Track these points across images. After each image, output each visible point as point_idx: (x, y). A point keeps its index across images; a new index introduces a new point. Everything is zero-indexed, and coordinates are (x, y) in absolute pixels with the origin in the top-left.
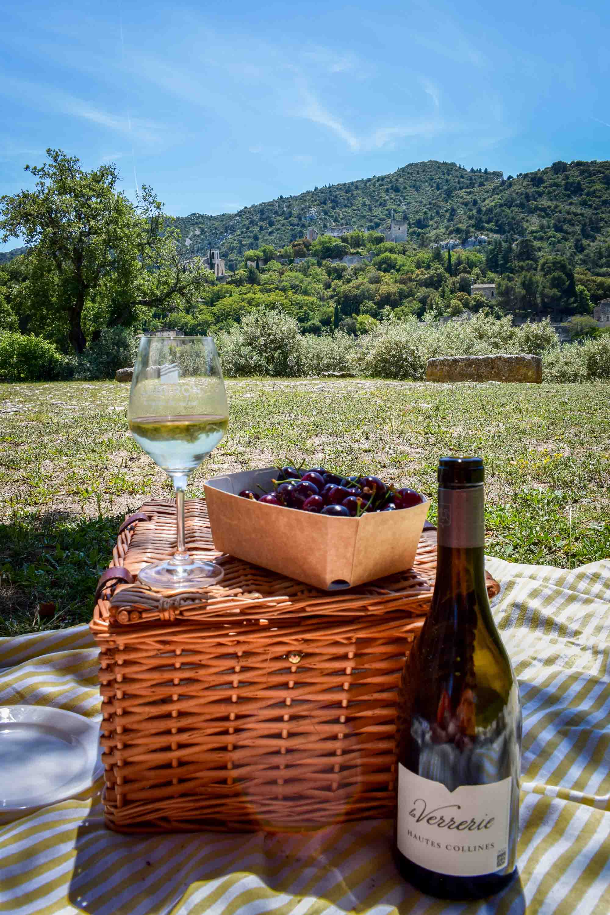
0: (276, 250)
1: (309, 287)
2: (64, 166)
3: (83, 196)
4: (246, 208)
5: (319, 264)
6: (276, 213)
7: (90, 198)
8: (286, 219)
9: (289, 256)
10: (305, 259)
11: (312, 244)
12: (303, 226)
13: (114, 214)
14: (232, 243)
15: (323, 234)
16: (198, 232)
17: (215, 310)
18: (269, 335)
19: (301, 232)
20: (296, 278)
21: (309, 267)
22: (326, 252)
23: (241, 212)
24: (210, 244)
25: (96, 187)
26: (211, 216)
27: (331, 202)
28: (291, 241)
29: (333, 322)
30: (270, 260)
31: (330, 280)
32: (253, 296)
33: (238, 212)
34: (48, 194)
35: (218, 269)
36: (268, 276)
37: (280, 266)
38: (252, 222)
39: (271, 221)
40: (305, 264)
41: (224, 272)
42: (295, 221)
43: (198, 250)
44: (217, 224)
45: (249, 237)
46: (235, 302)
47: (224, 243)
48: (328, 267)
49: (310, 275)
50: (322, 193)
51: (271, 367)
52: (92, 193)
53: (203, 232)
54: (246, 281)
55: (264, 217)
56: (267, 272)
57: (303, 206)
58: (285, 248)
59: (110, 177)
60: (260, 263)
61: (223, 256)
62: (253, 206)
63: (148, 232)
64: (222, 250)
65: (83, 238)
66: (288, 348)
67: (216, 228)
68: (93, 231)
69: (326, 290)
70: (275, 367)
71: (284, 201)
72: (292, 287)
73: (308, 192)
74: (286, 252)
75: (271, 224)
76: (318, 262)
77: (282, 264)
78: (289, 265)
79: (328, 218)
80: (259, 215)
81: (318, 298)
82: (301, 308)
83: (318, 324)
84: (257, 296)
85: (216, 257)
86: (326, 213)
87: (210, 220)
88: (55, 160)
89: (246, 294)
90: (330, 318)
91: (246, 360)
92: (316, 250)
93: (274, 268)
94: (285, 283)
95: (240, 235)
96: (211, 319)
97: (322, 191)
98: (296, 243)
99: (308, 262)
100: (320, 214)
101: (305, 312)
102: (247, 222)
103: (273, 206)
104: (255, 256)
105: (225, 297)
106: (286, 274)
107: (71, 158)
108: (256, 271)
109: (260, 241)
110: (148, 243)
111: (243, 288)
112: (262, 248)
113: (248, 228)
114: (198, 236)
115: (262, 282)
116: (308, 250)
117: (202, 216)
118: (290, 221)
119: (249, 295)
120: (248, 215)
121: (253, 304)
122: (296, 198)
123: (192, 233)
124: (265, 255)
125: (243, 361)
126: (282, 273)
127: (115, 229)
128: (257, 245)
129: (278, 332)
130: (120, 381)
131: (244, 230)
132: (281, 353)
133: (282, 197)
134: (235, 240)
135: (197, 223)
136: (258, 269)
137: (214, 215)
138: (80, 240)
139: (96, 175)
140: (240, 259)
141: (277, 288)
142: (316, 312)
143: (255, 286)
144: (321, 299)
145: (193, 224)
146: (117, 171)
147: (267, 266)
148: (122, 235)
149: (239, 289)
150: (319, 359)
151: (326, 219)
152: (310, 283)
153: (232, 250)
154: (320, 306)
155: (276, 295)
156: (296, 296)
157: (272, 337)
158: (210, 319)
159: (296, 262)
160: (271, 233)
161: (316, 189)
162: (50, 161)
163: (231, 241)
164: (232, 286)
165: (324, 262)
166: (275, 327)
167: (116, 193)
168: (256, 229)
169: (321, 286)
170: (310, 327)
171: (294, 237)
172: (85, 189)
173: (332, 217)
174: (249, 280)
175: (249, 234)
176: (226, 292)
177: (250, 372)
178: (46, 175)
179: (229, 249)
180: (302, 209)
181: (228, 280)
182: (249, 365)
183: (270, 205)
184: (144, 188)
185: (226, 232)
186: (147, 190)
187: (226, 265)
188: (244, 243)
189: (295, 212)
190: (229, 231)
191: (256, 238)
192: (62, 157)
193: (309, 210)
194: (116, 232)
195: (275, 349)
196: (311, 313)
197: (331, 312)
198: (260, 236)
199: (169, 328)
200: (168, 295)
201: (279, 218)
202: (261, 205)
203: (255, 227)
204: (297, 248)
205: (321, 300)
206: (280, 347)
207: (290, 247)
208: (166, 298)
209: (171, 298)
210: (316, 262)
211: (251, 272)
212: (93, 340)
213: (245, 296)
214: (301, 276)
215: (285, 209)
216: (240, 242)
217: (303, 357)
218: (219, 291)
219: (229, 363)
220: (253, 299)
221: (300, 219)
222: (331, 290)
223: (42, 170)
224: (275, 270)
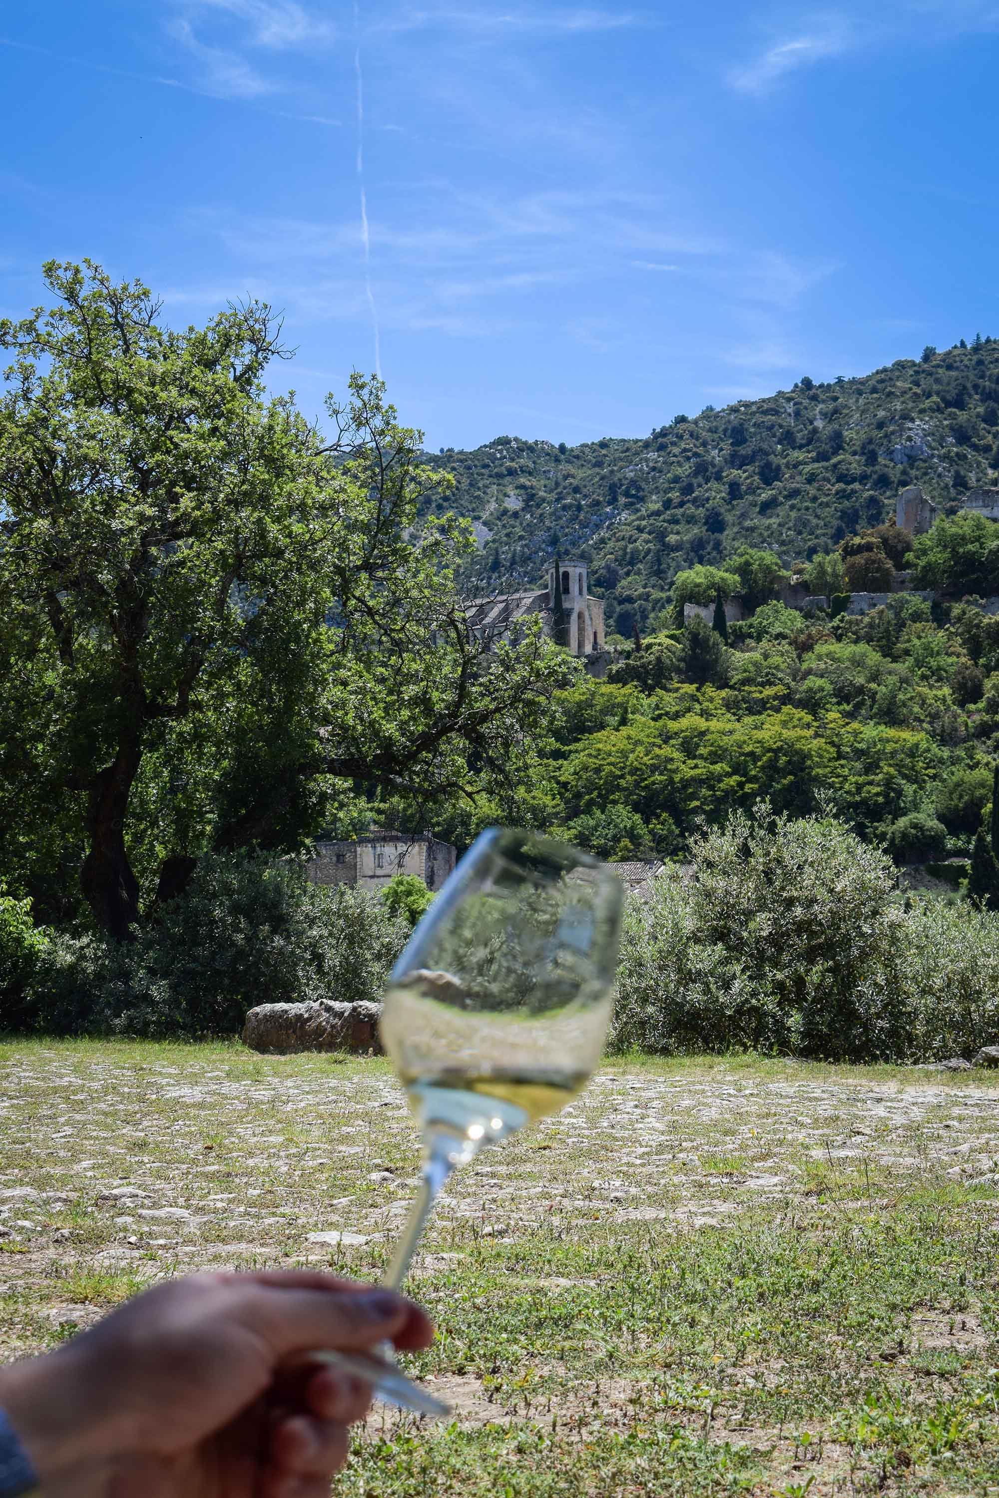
0: (786, 566)
1: (901, 696)
2: (98, 314)
3: (158, 409)
4: (682, 419)
5: (940, 617)
6: (788, 438)
7: (177, 419)
8: (822, 457)
9: (834, 588)
10: (891, 597)
11: (916, 545)
12: (883, 482)
13: (259, 471)
14: (632, 540)
15: (952, 512)
16: (513, 503)
17: (567, 770)
18: (790, 903)
19: (873, 502)
20: (858, 662)
21: (902, 625)
22: (963, 574)
23: (664, 433)
24: (554, 541)
25: (202, 379)
26: (562, 448)
27: (983, 401)
28: (838, 535)
29: (987, 819)
30: (764, 602)
31: (978, 672)
32: (702, 724)
33: (657, 436)
34: (43, 404)
35: (581, 630)
36: (756, 656)
37: (799, 623)
38: (702, 469)
39: (768, 465)
40: (890, 615)
41: (601, 639)
42: (855, 464)
43: (513, 562)
44: (580, 474)
45: (691, 520)
46: (638, 743)
47: (603, 541)
48: (970, 626)
49: (907, 652)
50: (950, 367)
51: (795, 1020)
52: (187, 403)
53: (530, 499)
54: (679, 671)
55: (745, 450)
56: (751, 643)
57: (881, 414)
58: (817, 558)
59: (248, 347)
60: (730, 610)
61: (599, 583)
62: (709, 414)
63: (365, 528)
64: (596, 564)
65: (154, 550)
66: (855, 952)
67: (576, 490)
68: (184, 528)
69: (962, 704)
70: (809, 1022)
71: (814, 398)
72: (843, 695)
73: (901, 366)
74: (822, 572)
75: (769, 475)
76: (936, 606)
77: (808, 616)
78: (832, 617)
79: (970, 454)
80: (726, 445)
81: (933, 734)
82: (871, 768)
83: (933, 824)
84: (714, 724)
85: (574, 587)
86: (963, 437)
87: (557, 460)
88: (72, 297)
89: (676, 716)
90: (976, 804)
91: (707, 991)
92: (928, 568)
93: (777, 629)
94: (814, 682)
95: (658, 513)
96: (549, 802)
97: (949, 362)
98: (857, 540)
99: (898, 608)
100: (941, 441)
101: (888, 783)
102: (685, 470)
103: (776, 413)
104: (712, 585)
105: (602, 727)
106: (821, 648)
107: (125, 289)
108: (716, 636)
109: (729, 532)
110: (367, 566)
111: (669, 698)
112: (737, 560)
113: (688, 489)
114: (516, 515)
115: (736, 677)
116: (901, 566)
117: (530, 448)
118: (835, 466)
119: (685, 722)
120: (687, 444)
121: (702, 751)
122: (857, 387)
123: (493, 506)
124: (744, 582)
125: (695, 995)
126: (804, 647)
127: (260, 520)
128: (717, 545)
129: (821, 894)
130: (261, 1046)
131: (675, 495)
132: (828, 970)
133: (807, 383)
134: (640, 530)
135: (511, 472)
136: (724, 634)
137: (572, 443)
138: (143, 560)
139: (202, 341)
140: (656, 594)
141: (786, 699)
142: (928, 786)
143: (709, 690)
144: (946, 738)
145: (500, 476)
146: (272, 326)
147: (755, 620)
148: (283, 541)
149: (654, 700)
150: (970, 995)
151: (962, 457)
152: (904, 681)
153: (632, 563)
154: (941, 761)
155: (784, 724)
156: (855, 725)
157: (798, 911)
158: (547, 800)
159: (855, 606)
160: (766, 507)
161: (928, 355)
162: (56, 301)
163: (627, 531)
164: (628, 689)
165: (957, 609)
166: (808, 877)
167: (266, 400)
168: (716, 493)
169: (946, 691)
170: (904, 835)
171: (850, 520)
172: (165, 388)
173: (987, 449)
174: (689, 668)
175: (690, 509)
176: (608, 710)
177: (722, 1039)
178: (41, 344)
179: (620, 561)
180: (880, 425)
181: (614, 668)
182: (720, 1011)
183: (765, 413)
184: (357, 386)
185: (613, 501)
186: (365, 392)
187: (608, 615)
188: (672, 539)
189: (852, 435)
190: (622, 500)
191: (715, 524)
192: (96, 286)
193: (902, 429)
194: (262, 533)
195: (810, 956)
196: (909, 789)
197: (982, 785)
198: (729, 518)
199: (405, 831)
200: (428, 742)
201: (798, 455)
202: (734, 410)
203: (713, 484)
204: (859, 559)
205: (943, 742)
206: (827, 950)
207: (836, 556)
208: (418, 751)
209: (436, 752)
210: (926, 606)
211: (697, 642)
212: (163, 892)
213: (673, 726)
214: (874, 657)
215: (819, 424)
216: (661, 536)
217: (910, 987)
218: (580, 706)
219: (645, 1000)
220: (703, 734)
221: (872, 459)
222: (981, 705)
223: (30, 327)
224: (780, 636)
